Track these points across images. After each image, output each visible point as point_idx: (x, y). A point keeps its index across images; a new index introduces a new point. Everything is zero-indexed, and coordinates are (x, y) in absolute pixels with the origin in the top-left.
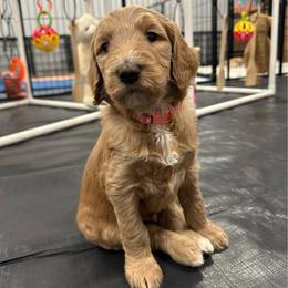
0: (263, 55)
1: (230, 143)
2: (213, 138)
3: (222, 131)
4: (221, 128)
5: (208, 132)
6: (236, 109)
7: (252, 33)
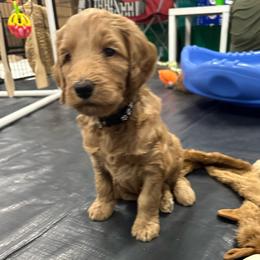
0: (46, 52)
1: (44, 153)
2: (24, 151)
3: (31, 142)
4: (28, 139)
5: (15, 146)
6: (35, 115)
7: (29, 28)
